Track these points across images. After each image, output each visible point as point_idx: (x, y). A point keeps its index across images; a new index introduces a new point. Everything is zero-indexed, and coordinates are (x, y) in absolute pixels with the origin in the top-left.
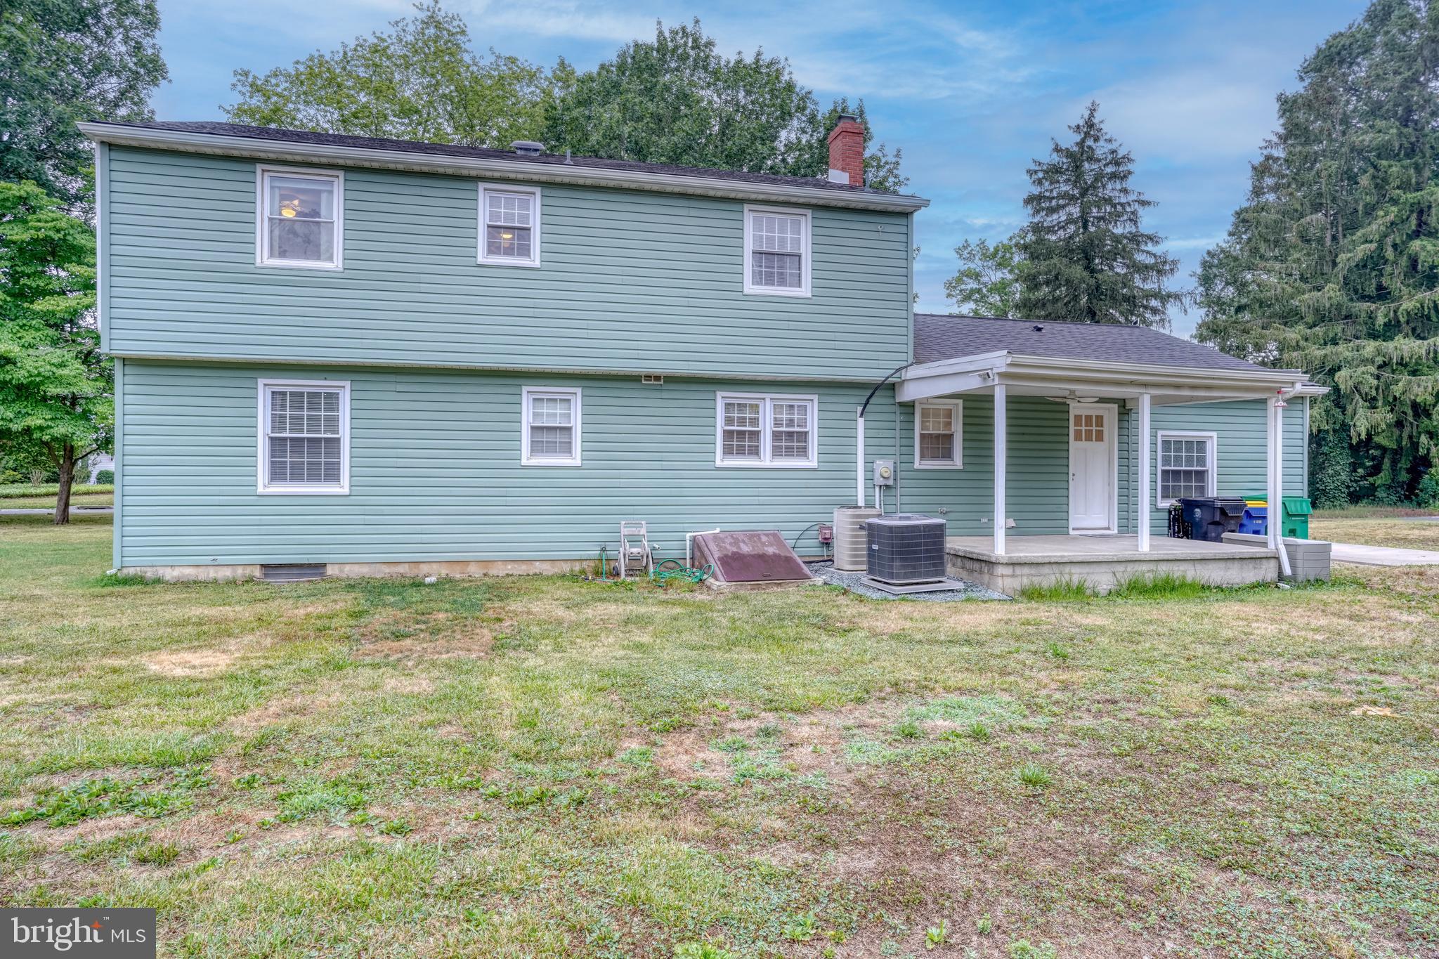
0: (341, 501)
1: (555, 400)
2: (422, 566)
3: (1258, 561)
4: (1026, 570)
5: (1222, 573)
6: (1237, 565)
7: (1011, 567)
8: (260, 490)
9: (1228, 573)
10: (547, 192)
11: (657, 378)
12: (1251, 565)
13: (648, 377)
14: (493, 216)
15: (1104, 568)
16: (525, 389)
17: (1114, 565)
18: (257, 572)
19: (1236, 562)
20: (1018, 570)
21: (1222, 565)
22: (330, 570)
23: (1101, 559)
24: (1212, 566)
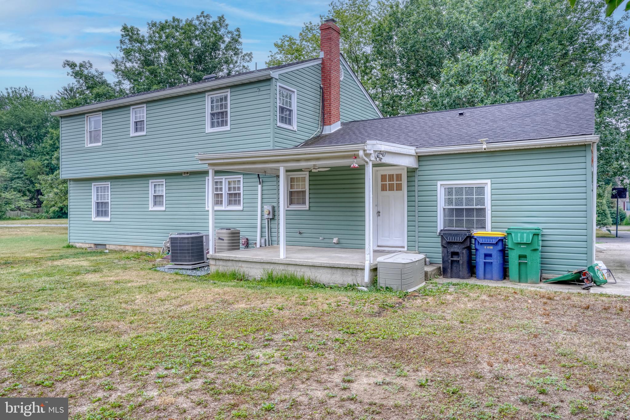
0: (108, 223)
1: (160, 184)
2: (127, 247)
3: (355, 271)
4: (221, 263)
5: (329, 276)
6: (339, 272)
7: (214, 260)
8: (93, 219)
9: (333, 277)
10: (148, 105)
11: (187, 173)
12: (350, 273)
13: (185, 173)
14: (136, 118)
15: (258, 266)
16: (150, 181)
17: (263, 264)
18: (93, 246)
19: (339, 270)
20: (217, 262)
21: (329, 271)
22: (107, 247)
23: (254, 260)
24: (321, 271)
